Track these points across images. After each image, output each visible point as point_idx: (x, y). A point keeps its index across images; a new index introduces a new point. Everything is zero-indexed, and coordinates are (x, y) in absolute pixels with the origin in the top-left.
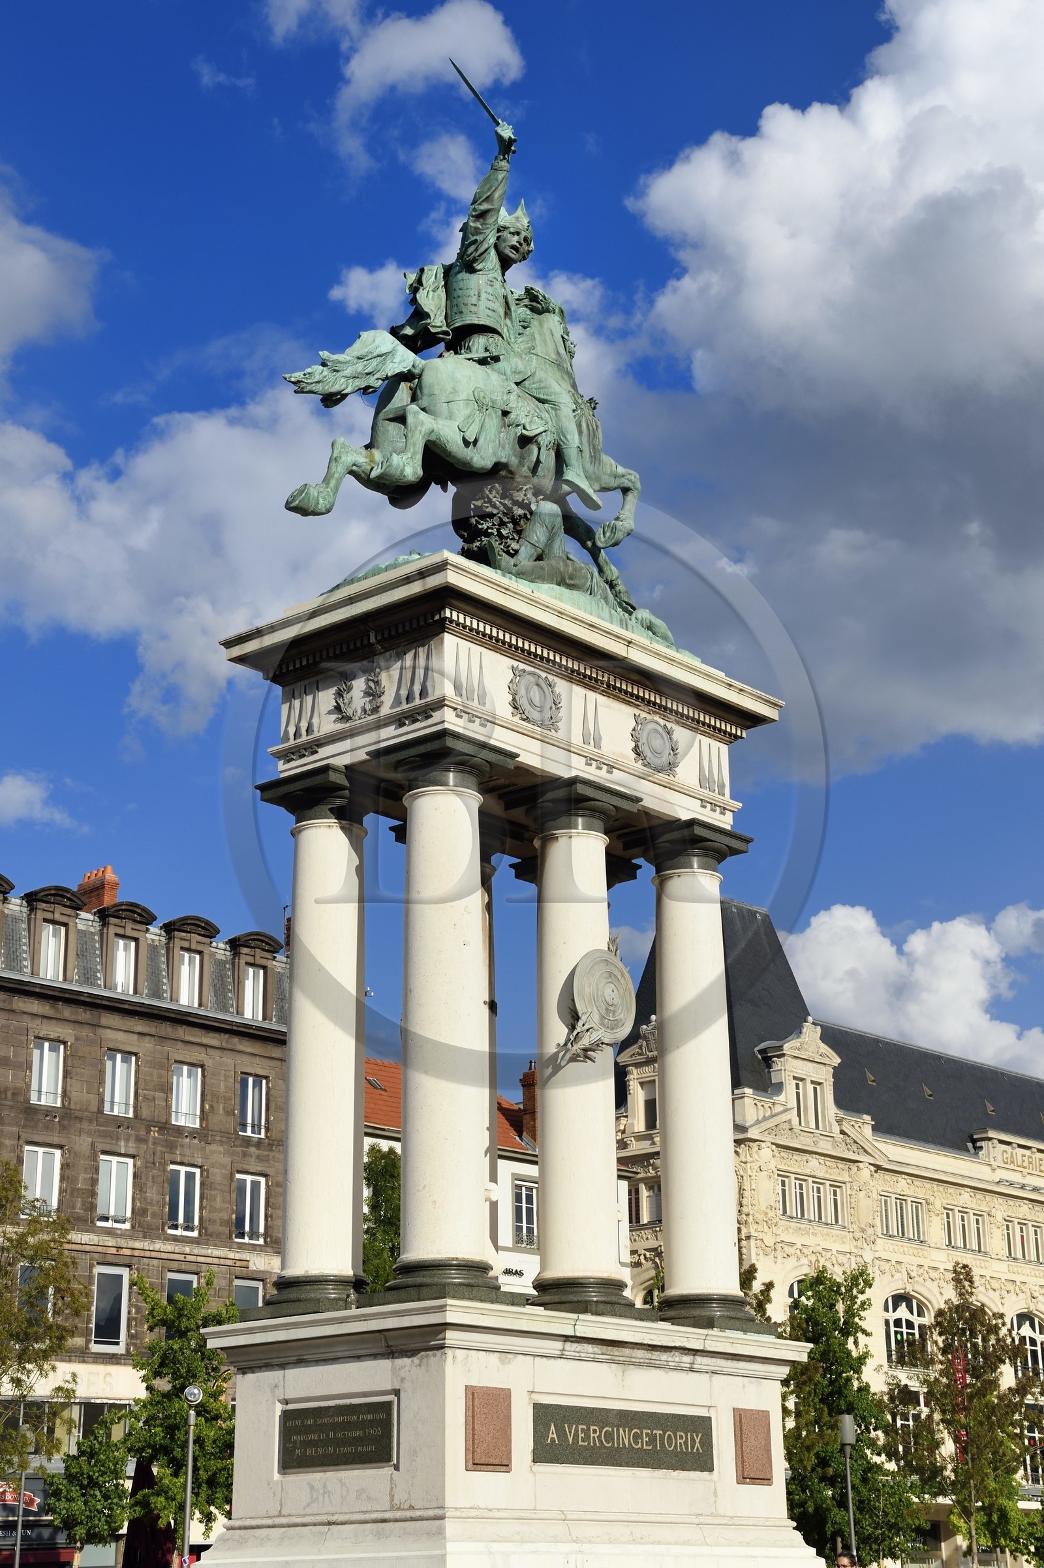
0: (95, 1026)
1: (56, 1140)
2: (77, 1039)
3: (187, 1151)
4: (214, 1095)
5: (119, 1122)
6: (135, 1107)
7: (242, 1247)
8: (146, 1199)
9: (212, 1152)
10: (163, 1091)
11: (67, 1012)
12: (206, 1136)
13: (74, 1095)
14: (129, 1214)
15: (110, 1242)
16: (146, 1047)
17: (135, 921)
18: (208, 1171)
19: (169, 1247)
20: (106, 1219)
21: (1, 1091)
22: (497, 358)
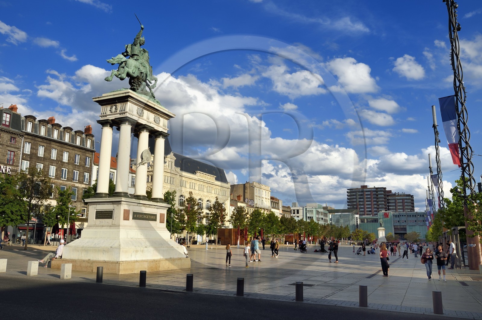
0: (50, 144)
1: (42, 162)
2: (47, 146)
3: (65, 166)
4: (70, 157)
5: (53, 160)
6: (56, 158)
7: (74, 182)
8: (57, 173)
9: (70, 166)
10: (61, 156)
11: (45, 141)
12: (69, 164)
13: (46, 155)
14: (54, 176)
15: (51, 180)
16: (59, 148)
17: (58, 127)
18: (68, 169)
19: (61, 181)
20: (50, 176)
21: (32, 153)
22: (138, 60)
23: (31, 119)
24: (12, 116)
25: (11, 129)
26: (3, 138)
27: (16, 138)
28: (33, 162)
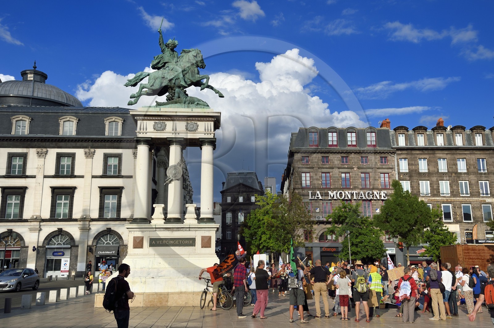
0: (434, 154)
1: (427, 179)
2: (429, 157)
4: (469, 164)
5: (443, 173)
6: (447, 170)
7: (483, 197)
8: (453, 189)
9: (471, 177)
10: (455, 165)
11: (426, 152)
12: (469, 174)
13: (431, 169)
14: (449, 193)
15: (445, 199)
16: (449, 156)
17: (441, 130)
18: (470, 181)
19: (461, 199)
20: (444, 194)
21: (411, 171)
22: (168, 67)
23: (402, 131)
24: (376, 134)
25: (378, 148)
26: (372, 160)
27: (387, 157)
28: (415, 181)
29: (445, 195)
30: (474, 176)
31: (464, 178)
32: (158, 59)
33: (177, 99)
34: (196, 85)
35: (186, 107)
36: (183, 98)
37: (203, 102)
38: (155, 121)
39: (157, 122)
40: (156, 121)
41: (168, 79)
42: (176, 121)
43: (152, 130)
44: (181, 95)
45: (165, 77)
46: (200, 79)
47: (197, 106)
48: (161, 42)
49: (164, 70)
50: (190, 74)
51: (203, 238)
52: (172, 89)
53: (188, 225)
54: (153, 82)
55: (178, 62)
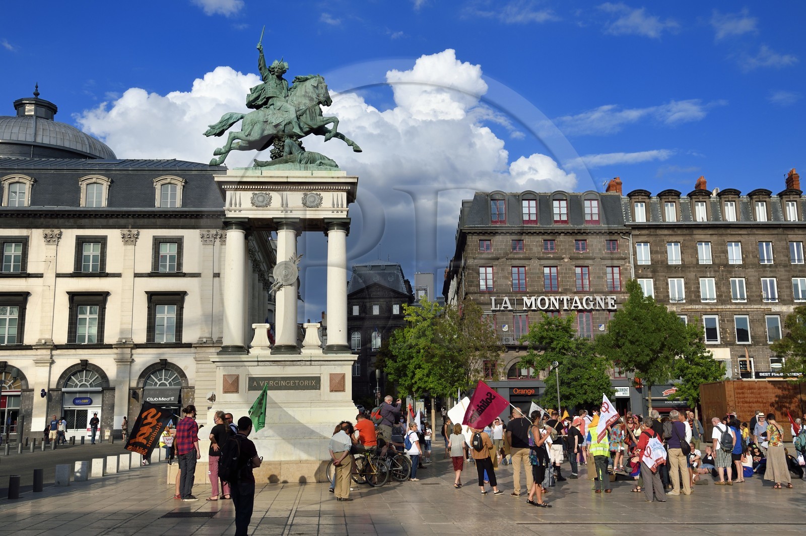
0: (691, 235)
1: (680, 275)
2: (684, 240)
4: (747, 251)
5: (706, 266)
6: (712, 260)
7: (767, 304)
8: (721, 291)
9: (749, 272)
10: (724, 253)
11: (679, 232)
12: (745, 266)
13: (686, 260)
14: (715, 297)
15: (708, 307)
16: (715, 238)
17: (703, 195)
18: (747, 279)
19: (734, 307)
20: (706, 299)
21: (655, 262)
22: (273, 104)
23: (640, 197)
24: (600, 202)
25: (603, 226)
26: (592, 245)
27: (617, 240)
28: (661, 278)
29: (708, 301)
30: (753, 270)
31: (737, 273)
32: (257, 92)
33: (289, 156)
34: (316, 134)
35: (302, 169)
36: (297, 154)
37: (329, 160)
38: (253, 192)
39: (257, 192)
40: (255, 192)
41: (274, 124)
42: (286, 191)
43: (250, 205)
44: (294, 149)
45: (269, 121)
46: (324, 123)
47: (319, 167)
48: (262, 65)
49: (267, 110)
50: (308, 116)
51: (332, 377)
52: (279, 140)
53: (308, 357)
54: (250, 129)
55: (288, 96)
